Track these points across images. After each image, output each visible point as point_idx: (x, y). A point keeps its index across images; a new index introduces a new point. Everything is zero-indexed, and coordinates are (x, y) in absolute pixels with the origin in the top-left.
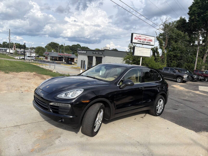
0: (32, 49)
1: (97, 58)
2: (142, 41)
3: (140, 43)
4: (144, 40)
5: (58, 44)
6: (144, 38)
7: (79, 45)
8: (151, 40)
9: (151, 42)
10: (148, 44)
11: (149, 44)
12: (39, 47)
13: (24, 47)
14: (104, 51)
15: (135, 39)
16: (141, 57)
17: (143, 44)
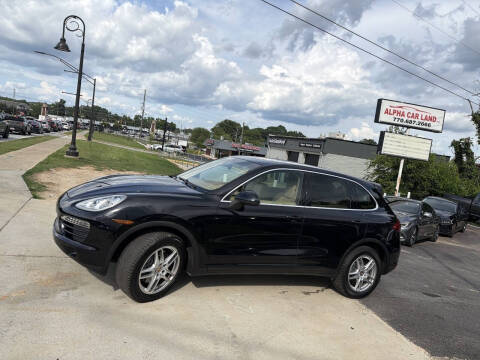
0: (186, 131)
1: (307, 156)
2: (405, 119)
3: (399, 123)
4: (413, 117)
5: (239, 125)
6: (412, 111)
7: (283, 128)
8: (433, 119)
9: (432, 124)
10: (424, 127)
11: (427, 127)
12: (200, 129)
13: (171, 127)
14: (324, 140)
15: (387, 112)
17: (408, 127)
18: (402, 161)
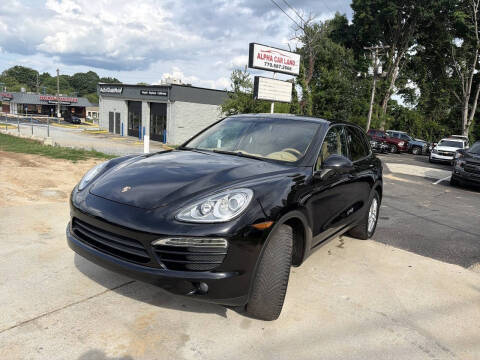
1: (151, 105)
2: (273, 63)
3: (269, 67)
4: (278, 61)
5: (36, 72)
6: (278, 56)
7: (94, 74)
8: (292, 63)
9: (293, 67)
10: (287, 71)
11: (289, 71)
14: (170, 87)
15: (259, 57)
16: (272, 101)
17: (275, 71)
18: (273, 105)
